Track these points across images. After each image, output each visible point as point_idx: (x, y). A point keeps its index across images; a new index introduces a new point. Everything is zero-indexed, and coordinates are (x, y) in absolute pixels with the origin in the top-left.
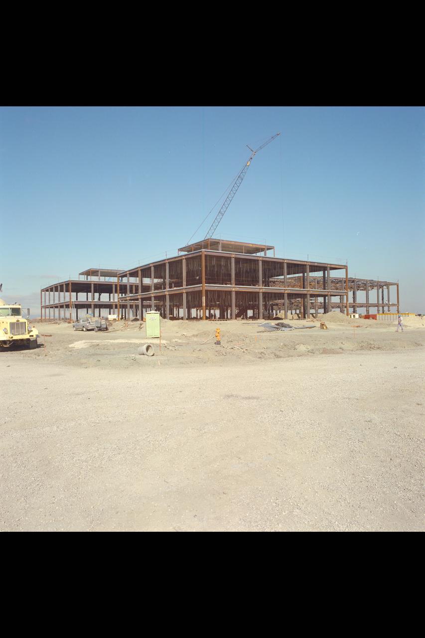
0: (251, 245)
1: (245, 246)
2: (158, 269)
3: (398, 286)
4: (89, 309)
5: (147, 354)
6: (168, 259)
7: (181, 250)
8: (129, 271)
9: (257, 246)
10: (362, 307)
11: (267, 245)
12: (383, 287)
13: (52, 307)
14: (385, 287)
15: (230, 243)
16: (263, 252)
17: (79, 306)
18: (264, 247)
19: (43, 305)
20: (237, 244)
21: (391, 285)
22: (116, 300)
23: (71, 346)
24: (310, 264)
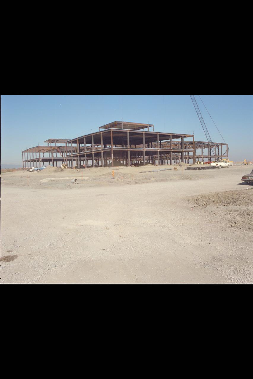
0: (140, 125)
1: (137, 125)
2: (88, 139)
3: (227, 145)
4: (50, 162)
5: (75, 183)
6: (93, 134)
7: (101, 127)
8: (72, 140)
9: (144, 125)
10: (206, 158)
11: (149, 124)
12: (219, 146)
13: (29, 162)
14: (220, 146)
15: (128, 123)
16: (147, 128)
17: (45, 160)
18: (147, 125)
19: (24, 160)
20: (132, 124)
21: (223, 145)
22: (66, 157)
23: (40, 181)
24: (172, 134)
